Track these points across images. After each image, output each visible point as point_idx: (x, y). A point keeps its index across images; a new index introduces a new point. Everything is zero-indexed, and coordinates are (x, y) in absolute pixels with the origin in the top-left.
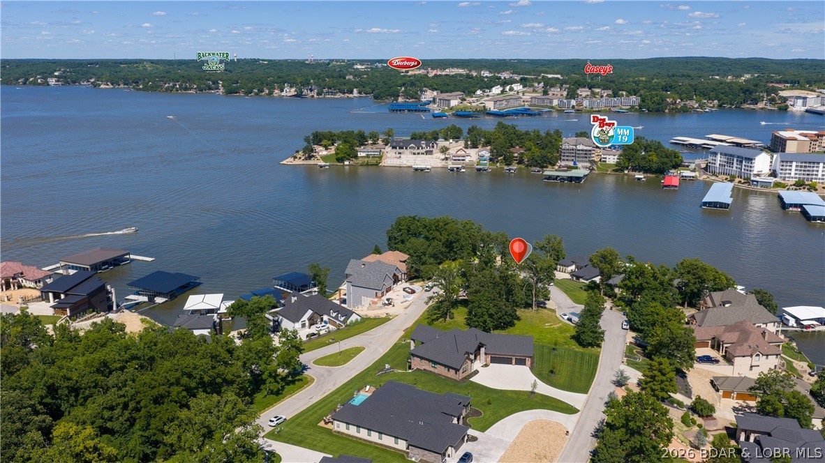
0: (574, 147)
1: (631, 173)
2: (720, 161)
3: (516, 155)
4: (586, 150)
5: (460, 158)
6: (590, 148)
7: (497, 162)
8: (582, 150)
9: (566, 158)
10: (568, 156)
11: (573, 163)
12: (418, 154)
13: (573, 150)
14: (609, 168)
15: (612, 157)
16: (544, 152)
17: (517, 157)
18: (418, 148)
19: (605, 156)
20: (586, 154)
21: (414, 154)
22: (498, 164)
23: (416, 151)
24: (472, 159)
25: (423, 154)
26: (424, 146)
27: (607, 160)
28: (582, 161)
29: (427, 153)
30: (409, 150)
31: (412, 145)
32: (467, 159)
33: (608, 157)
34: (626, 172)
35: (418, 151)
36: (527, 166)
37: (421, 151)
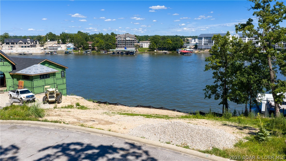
0: (124, 39)
1: (158, 51)
2: (204, 42)
3: (90, 45)
4: (131, 40)
5: (55, 48)
6: (134, 39)
7: (79, 50)
8: (129, 40)
9: (120, 46)
10: (121, 45)
11: (124, 48)
12: (25, 47)
13: (124, 40)
14: (145, 50)
15: (146, 44)
16: (107, 42)
17: (91, 47)
18: (25, 44)
19: (142, 44)
20: (131, 42)
21: (22, 47)
22: (79, 51)
23: (24, 45)
24: (62, 49)
25: (28, 47)
26: (29, 42)
27: (143, 46)
28: (130, 47)
29: (31, 46)
30: (18, 45)
31: (21, 41)
32: (59, 49)
33: (144, 44)
34: (155, 51)
35: (25, 45)
36: (97, 51)
37: (27, 45)
